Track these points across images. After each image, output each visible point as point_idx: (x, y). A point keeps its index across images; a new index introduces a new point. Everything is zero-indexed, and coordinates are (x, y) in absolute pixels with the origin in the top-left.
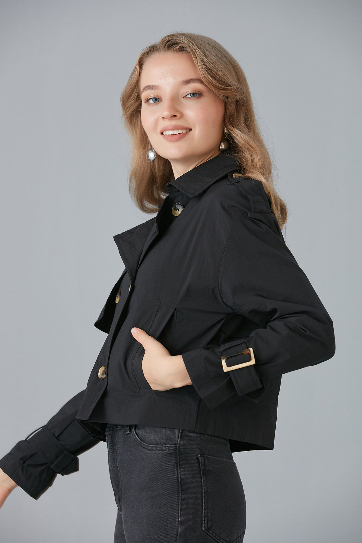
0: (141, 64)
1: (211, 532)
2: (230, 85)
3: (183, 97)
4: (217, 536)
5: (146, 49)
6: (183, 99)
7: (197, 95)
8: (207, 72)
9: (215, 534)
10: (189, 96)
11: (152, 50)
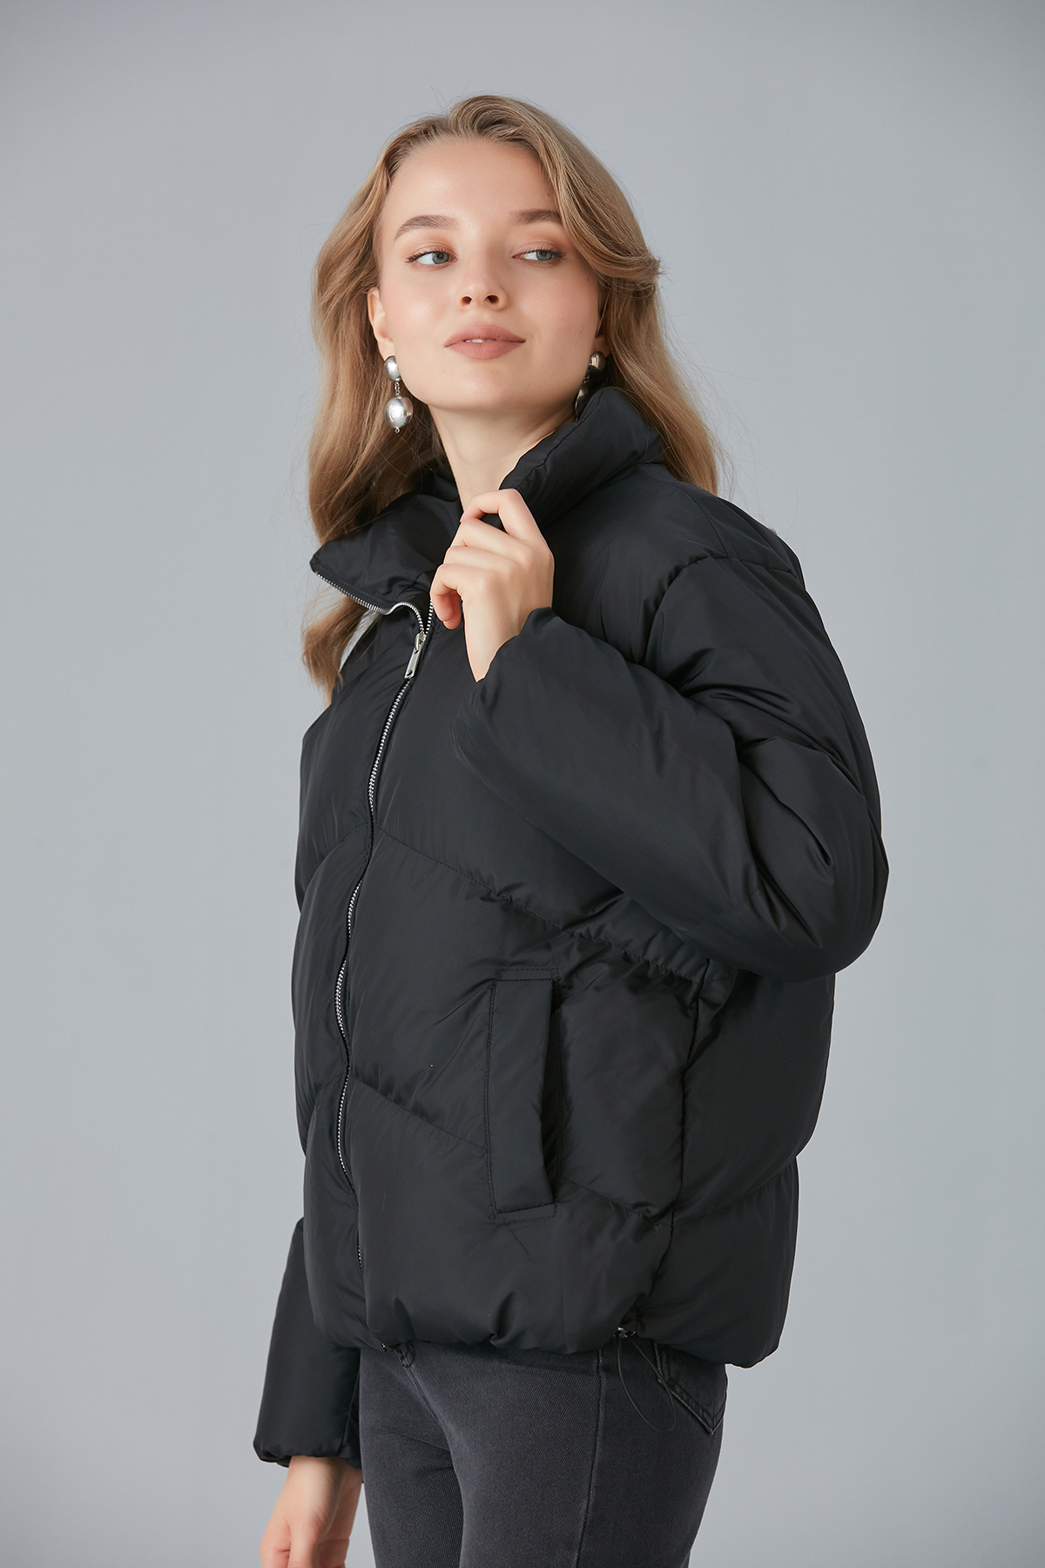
0: (390, 162)
1: (678, 1390)
2: (628, 253)
3: (514, 257)
4: (691, 1401)
5: (410, 127)
6: (513, 259)
7: (551, 255)
8: (579, 211)
9: (687, 1394)
10: (533, 256)
11: (428, 130)
